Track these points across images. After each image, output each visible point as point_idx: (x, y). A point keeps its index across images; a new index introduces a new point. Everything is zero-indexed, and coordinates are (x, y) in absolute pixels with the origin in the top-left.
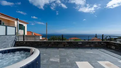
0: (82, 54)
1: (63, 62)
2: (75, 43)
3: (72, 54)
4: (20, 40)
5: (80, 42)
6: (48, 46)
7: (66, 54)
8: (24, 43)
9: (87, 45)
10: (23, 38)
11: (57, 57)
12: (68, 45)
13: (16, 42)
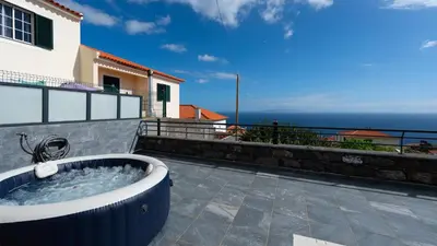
0: (343, 209)
1: (246, 224)
2: (326, 157)
3: (299, 199)
4: (150, 134)
5: (355, 155)
6: (224, 157)
7: (272, 196)
8: (159, 142)
9: (392, 174)
10: (156, 128)
11: (234, 203)
12: (296, 163)
13: (141, 138)
